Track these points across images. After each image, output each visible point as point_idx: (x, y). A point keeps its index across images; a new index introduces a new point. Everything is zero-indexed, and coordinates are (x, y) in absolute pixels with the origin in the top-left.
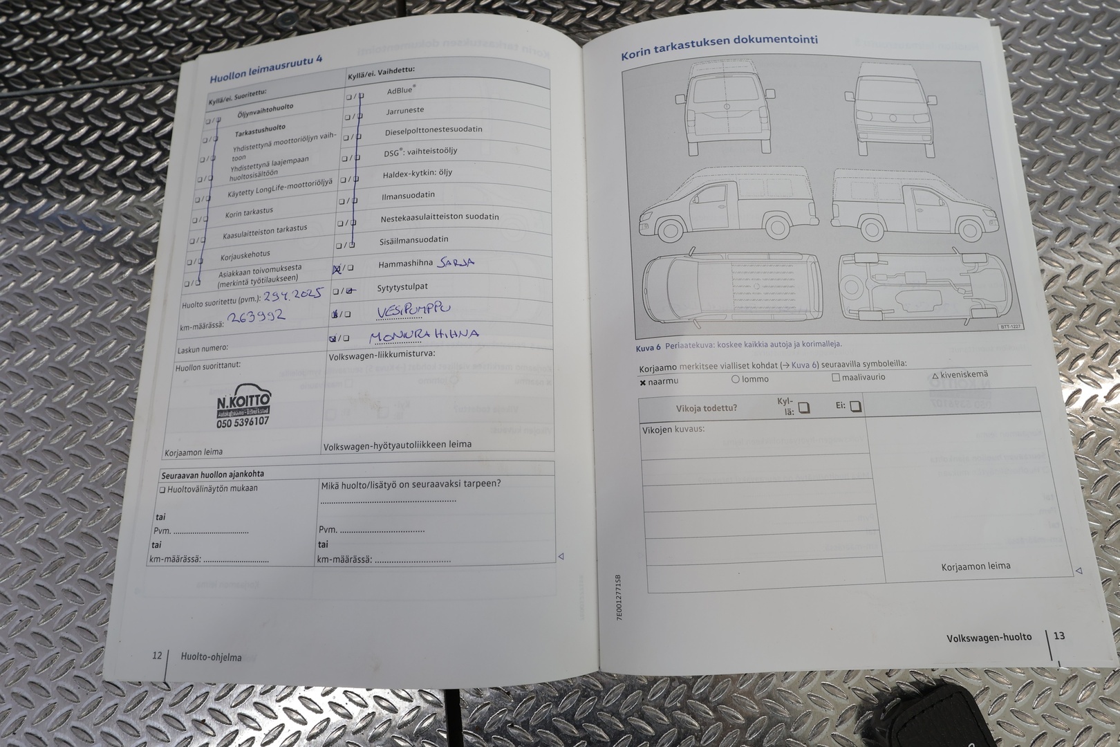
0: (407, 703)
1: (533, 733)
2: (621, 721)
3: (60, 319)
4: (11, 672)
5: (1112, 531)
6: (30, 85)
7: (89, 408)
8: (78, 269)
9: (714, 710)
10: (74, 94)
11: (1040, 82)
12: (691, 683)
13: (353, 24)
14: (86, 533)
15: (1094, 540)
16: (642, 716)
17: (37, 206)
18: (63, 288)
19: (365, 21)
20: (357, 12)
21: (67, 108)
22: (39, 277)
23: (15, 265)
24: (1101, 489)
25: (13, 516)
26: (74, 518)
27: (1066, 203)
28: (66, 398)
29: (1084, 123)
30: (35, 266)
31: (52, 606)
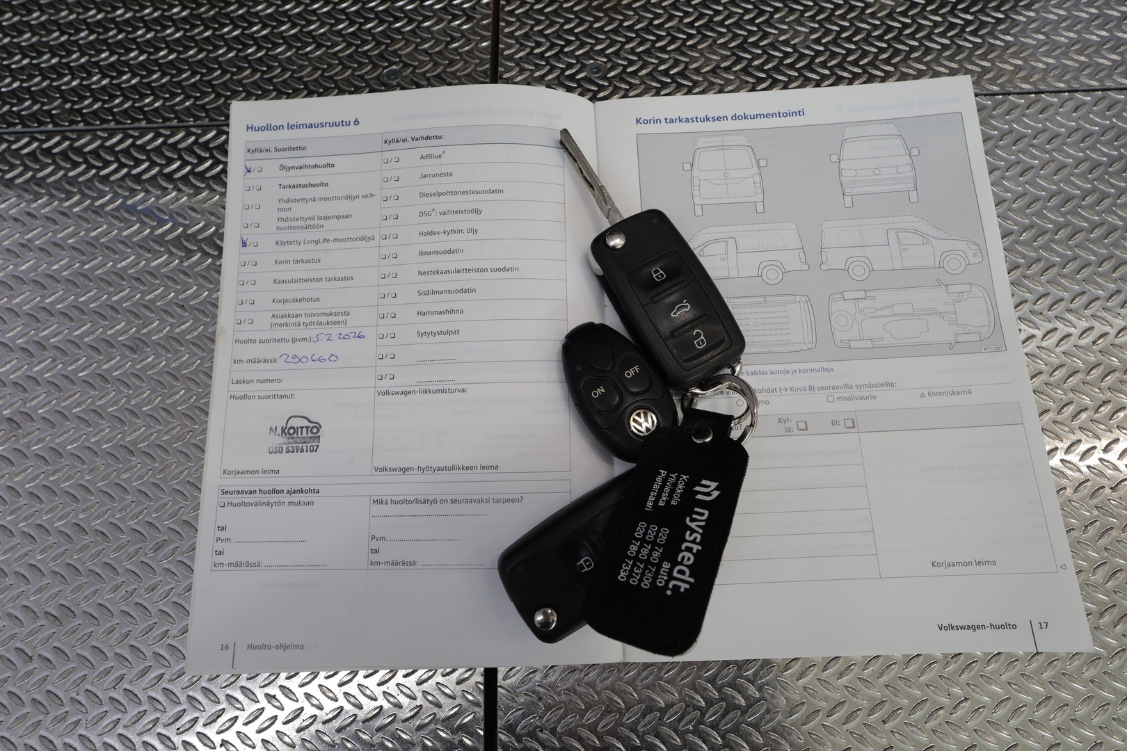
0: (451, 701)
1: (559, 740)
2: (638, 738)
3: (177, 331)
4: (116, 635)
5: (1106, 613)
6: (166, 119)
7: (196, 411)
8: (196, 287)
9: (723, 737)
10: (202, 130)
11: (1079, 188)
12: (704, 711)
13: (450, 84)
14: (186, 521)
15: (1089, 620)
16: (658, 736)
17: (164, 228)
18: (182, 303)
19: (461, 83)
20: (454, 73)
21: (195, 142)
22: (162, 292)
23: (142, 279)
24: (1099, 574)
25: (126, 499)
26: (177, 507)
27: (1093, 305)
28: (177, 401)
29: (1117, 229)
30: (158, 282)
31: (153, 581)
